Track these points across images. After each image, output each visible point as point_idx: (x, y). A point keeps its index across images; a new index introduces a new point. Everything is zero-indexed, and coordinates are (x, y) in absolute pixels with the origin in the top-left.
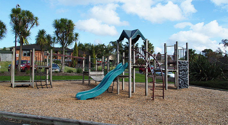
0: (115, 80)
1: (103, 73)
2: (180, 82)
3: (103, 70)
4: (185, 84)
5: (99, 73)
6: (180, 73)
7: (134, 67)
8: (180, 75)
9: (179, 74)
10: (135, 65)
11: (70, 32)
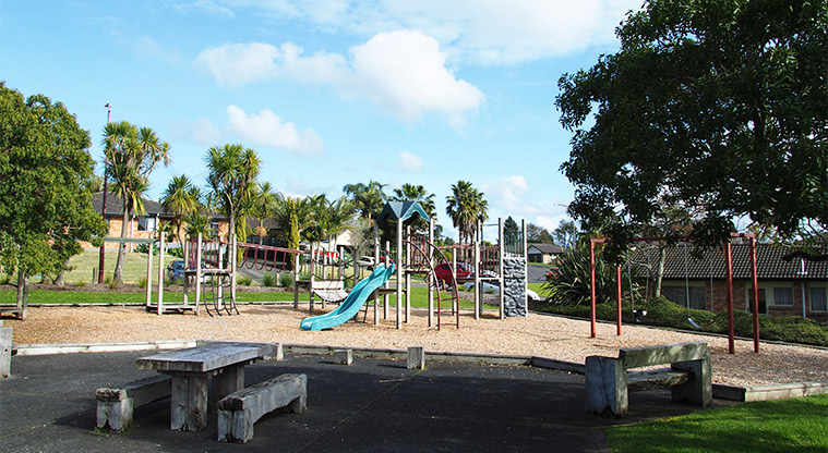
0: (372, 297)
1: (341, 284)
2: (507, 303)
3: (342, 278)
4: (518, 307)
5: (334, 284)
6: (507, 284)
7: (407, 272)
8: (507, 289)
9: (505, 286)
10: (409, 269)
11: (249, 181)
